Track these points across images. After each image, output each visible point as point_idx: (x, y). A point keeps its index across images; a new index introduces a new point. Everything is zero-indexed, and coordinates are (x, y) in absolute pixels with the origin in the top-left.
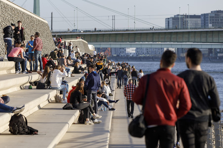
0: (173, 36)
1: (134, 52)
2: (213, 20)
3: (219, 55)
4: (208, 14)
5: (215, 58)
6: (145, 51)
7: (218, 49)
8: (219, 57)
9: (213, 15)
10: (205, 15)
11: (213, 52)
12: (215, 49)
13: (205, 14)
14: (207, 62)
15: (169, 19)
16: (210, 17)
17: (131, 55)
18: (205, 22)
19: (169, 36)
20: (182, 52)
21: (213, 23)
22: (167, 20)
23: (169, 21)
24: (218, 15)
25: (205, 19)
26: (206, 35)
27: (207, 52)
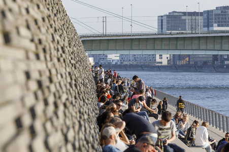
0: (180, 42)
1: (118, 58)
2: (219, 18)
3: (226, 62)
4: (212, 11)
5: (222, 66)
6: (132, 58)
7: (226, 55)
8: (226, 65)
9: (219, 12)
10: (208, 13)
11: (219, 59)
12: (221, 55)
13: (208, 11)
14: (211, 72)
15: (162, 16)
16: (216, 15)
17: (114, 63)
18: (208, 21)
19: (175, 42)
20: (180, 60)
21: (219, 22)
22: (160, 18)
23: (162, 20)
24: (226, 12)
25: (208, 17)
26: (220, 41)
27: (211, 59)
